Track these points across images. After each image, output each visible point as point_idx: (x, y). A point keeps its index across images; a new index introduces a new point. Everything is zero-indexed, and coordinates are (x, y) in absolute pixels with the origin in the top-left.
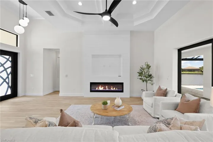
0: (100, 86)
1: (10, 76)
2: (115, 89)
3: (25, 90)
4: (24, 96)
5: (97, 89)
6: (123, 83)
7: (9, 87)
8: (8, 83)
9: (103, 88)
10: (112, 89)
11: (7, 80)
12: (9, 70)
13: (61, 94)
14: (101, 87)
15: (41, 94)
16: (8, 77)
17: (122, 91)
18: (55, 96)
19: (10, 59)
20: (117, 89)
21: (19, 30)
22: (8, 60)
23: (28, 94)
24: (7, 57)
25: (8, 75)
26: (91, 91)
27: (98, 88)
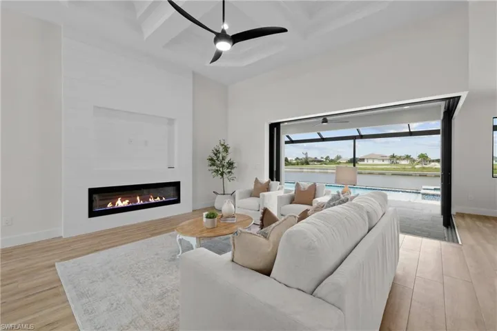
0: (119, 199)
2: (158, 199)
5: (110, 205)
6: (179, 182)
9: (127, 201)
10: (152, 200)
14: (122, 200)
17: (178, 201)
20: (164, 199)
26: (92, 214)
27: (114, 204)
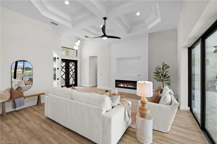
1: (74, 74)
3: (81, 83)
4: (81, 86)
5: (119, 85)
7: (73, 80)
8: (73, 78)
10: (129, 86)
11: (73, 76)
12: (74, 71)
13: (98, 87)
14: (122, 85)
15: (88, 86)
16: (73, 75)
18: (95, 88)
19: (74, 65)
20: (133, 87)
21: (76, 48)
22: (73, 65)
23: (82, 85)
24: (73, 63)
25: (73, 73)
26: (116, 87)
27: (120, 85)
